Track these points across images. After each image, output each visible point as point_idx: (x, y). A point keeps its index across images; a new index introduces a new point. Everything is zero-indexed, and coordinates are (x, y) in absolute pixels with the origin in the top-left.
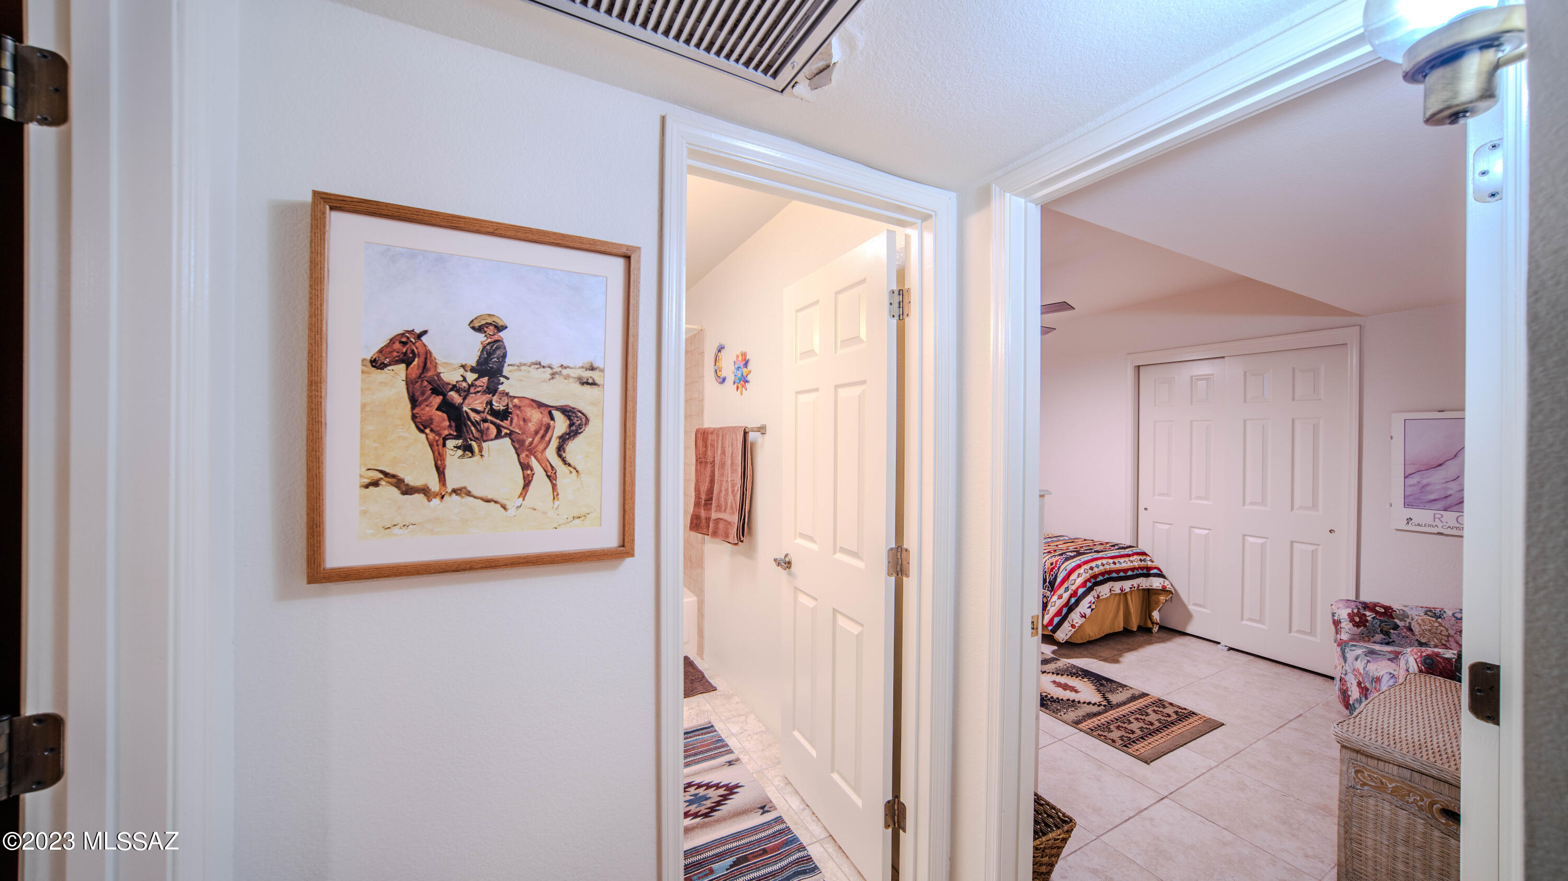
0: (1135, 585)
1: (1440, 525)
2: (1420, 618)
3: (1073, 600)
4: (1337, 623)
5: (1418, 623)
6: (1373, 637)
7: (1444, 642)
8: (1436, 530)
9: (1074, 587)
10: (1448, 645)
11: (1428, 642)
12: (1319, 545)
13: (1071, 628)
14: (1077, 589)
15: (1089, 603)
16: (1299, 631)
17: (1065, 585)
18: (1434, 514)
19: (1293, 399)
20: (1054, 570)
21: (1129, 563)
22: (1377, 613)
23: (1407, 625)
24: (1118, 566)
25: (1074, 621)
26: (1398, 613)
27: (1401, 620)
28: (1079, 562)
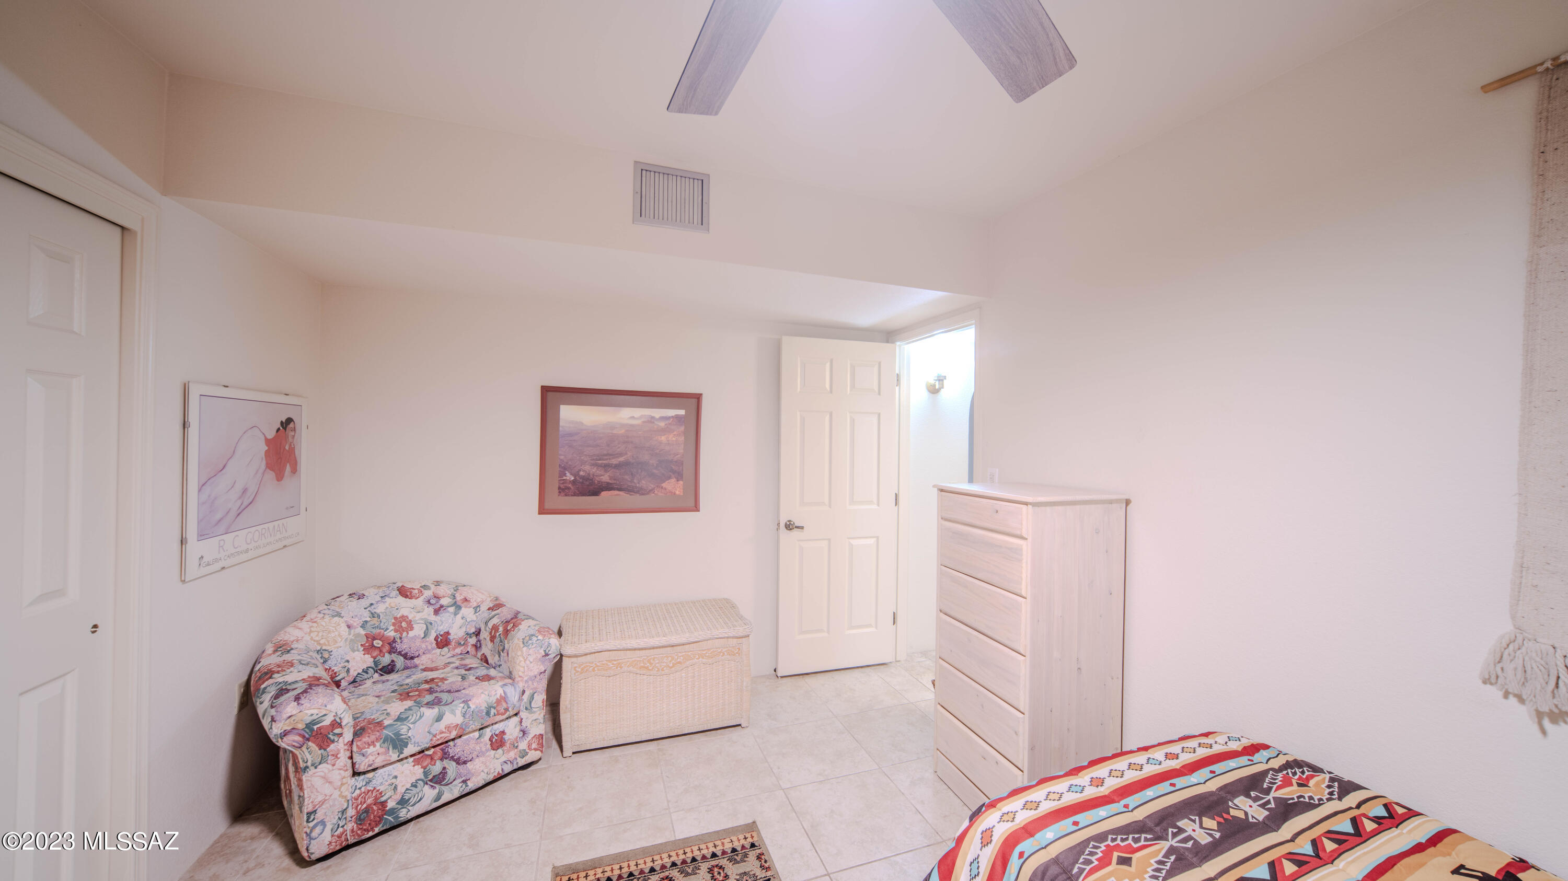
1: (223, 556)
8: (220, 566)
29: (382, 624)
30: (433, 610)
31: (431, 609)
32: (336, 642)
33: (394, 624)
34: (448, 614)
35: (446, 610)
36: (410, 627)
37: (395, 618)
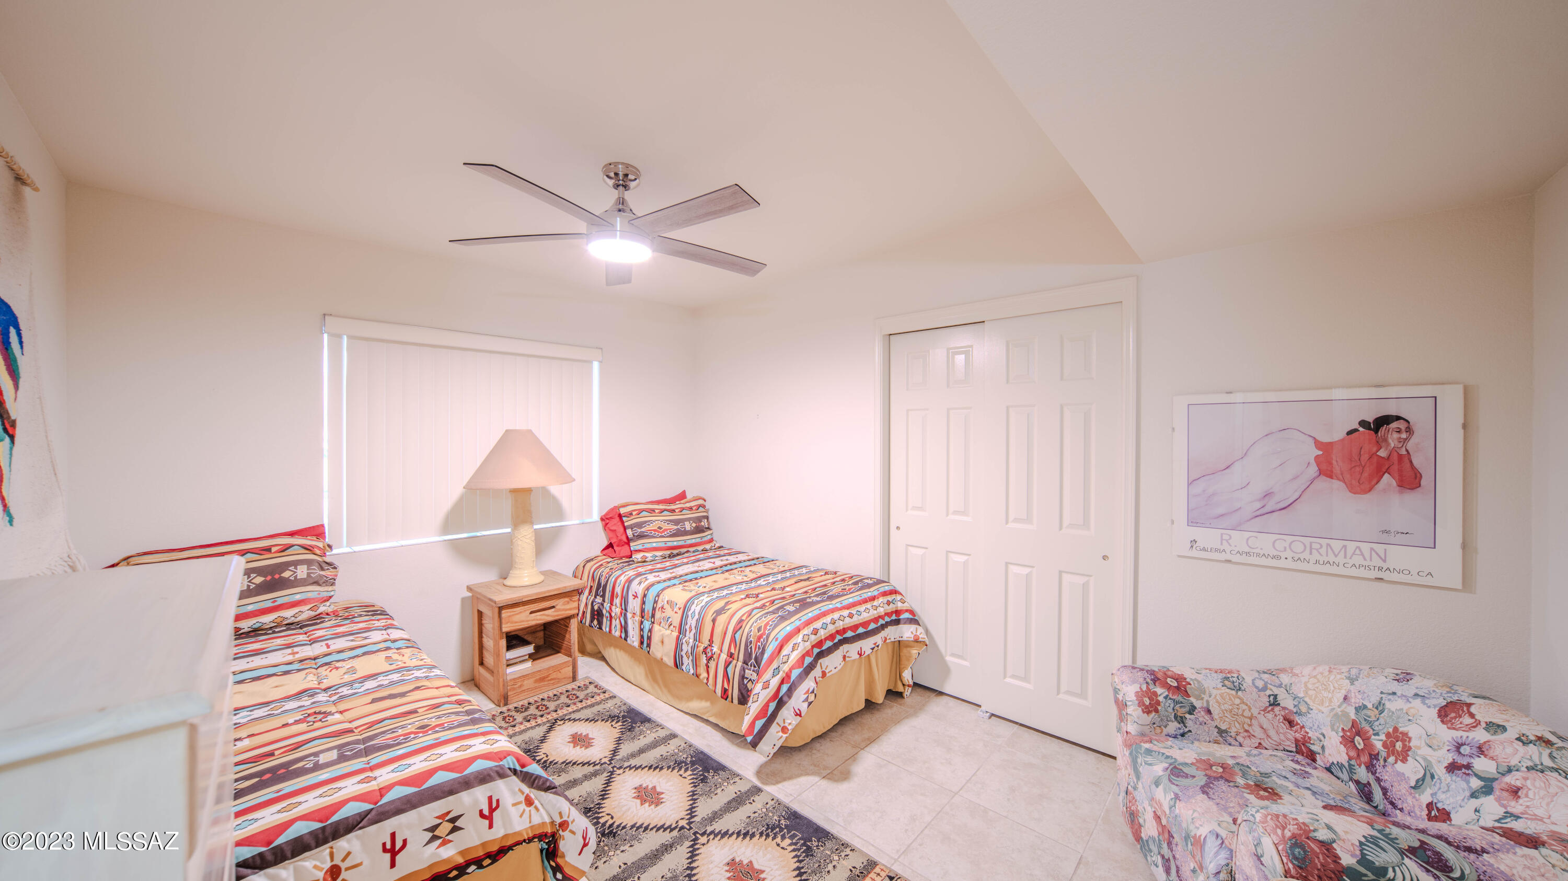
0: (880, 642)
1: (1228, 549)
2: (1219, 692)
3: (785, 688)
4: (1121, 706)
5: (1217, 702)
6: (1165, 727)
7: (1246, 727)
8: (1223, 557)
9: (786, 668)
10: (1251, 731)
11: (1229, 728)
12: (1091, 576)
13: (781, 734)
14: (790, 670)
15: (805, 694)
16: (1068, 692)
17: (775, 665)
18: (1222, 534)
19: (1062, 378)
20: (762, 640)
21: (871, 610)
22: (1169, 687)
23: (1205, 705)
24: (856, 620)
25: (786, 721)
26: (1193, 686)
27: (1199, 698)
28: (798, 623)
29: (1377, 723)
30: (1451, 760)
31: (1449, 758)
32: (1322, 703)
33: (1388, 735)
34: (1464, 785)
35: (1467, 777)
36: (1403, 756)
37: (1396, 729)
